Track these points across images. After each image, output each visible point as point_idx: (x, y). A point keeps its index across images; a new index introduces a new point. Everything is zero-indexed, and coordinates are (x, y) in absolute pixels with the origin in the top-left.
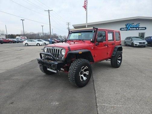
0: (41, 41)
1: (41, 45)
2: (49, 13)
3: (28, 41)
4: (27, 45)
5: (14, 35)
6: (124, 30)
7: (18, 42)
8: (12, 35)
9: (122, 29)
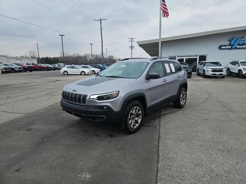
0: (87, 67)
1: (86, 74)
2: (101, 23)
3: (68, 67)
4: (66, 74)
5: (50, 58)
6: (227, 49)
7: (54, 70)
8: (47, 58)
9: (223, 47)
